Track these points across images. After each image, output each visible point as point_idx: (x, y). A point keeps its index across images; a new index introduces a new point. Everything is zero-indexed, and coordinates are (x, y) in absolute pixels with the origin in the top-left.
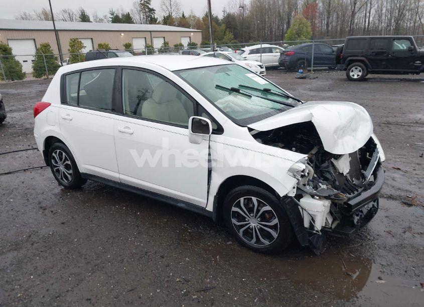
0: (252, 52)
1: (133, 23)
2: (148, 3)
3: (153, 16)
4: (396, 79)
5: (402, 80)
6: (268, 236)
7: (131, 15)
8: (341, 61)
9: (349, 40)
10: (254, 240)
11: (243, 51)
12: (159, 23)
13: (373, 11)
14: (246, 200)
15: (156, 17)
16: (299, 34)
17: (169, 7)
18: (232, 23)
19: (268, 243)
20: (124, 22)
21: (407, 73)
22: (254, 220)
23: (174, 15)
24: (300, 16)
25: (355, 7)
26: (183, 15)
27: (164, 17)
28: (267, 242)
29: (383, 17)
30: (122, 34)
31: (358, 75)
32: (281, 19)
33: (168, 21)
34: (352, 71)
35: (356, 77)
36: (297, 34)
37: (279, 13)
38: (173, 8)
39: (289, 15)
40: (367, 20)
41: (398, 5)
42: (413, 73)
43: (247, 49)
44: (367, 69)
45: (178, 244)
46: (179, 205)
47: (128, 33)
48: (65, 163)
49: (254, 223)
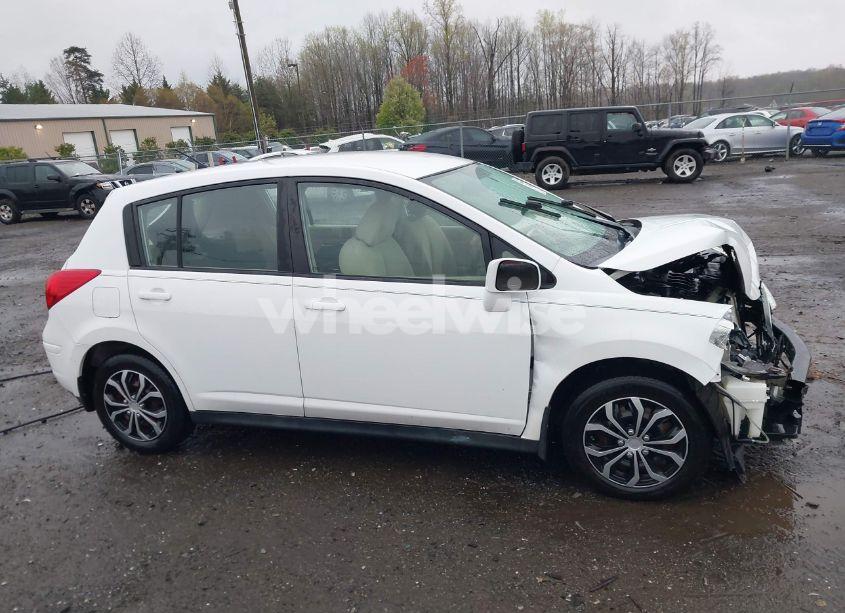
0: (343, 148)
1: (53, 101)
2: (85, 61)
3: (98, 87)
4: (617, 181)
5: (628, 182)
6: (665, 465)
7: (47, 87)
8: (525, 155)
9: (534, 116)
10: (636, 477)
11: (326, 148)
12: (113, 101)
13: (523, 67)
14: (617, 406)
15: (104, 89)
16: (401, 113)
17: (133, 68)
18: (269, 97)
19: (665, 478)
20: (33, 101)
21: (635, 170)
22: (635, 440)
23: (146, 84)
24: (398, 78)
25: (492, 62)
26: (165, 84)
27: (124, 88)
28: (661, 478)
29: (541, 77)
30: (39, 127)
31: (556, 179)
32: (364, 87)
33: (132, 95)
34: (546, 172)
35: (552, 182)
36: (398, 113)
37: (358, 75)
38: (142, 71)
39: (377, 78)
40: (516, 83)
41: (562, 56)
42: (645, 169)
43: (333, 144)
44: (570, 167)
45: (482, 514)
46: (455, 440)
47: (52, 123)
48: (146, 397)
49: (634, 447)
